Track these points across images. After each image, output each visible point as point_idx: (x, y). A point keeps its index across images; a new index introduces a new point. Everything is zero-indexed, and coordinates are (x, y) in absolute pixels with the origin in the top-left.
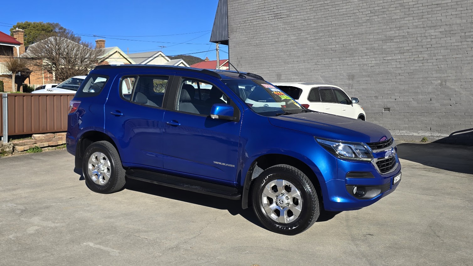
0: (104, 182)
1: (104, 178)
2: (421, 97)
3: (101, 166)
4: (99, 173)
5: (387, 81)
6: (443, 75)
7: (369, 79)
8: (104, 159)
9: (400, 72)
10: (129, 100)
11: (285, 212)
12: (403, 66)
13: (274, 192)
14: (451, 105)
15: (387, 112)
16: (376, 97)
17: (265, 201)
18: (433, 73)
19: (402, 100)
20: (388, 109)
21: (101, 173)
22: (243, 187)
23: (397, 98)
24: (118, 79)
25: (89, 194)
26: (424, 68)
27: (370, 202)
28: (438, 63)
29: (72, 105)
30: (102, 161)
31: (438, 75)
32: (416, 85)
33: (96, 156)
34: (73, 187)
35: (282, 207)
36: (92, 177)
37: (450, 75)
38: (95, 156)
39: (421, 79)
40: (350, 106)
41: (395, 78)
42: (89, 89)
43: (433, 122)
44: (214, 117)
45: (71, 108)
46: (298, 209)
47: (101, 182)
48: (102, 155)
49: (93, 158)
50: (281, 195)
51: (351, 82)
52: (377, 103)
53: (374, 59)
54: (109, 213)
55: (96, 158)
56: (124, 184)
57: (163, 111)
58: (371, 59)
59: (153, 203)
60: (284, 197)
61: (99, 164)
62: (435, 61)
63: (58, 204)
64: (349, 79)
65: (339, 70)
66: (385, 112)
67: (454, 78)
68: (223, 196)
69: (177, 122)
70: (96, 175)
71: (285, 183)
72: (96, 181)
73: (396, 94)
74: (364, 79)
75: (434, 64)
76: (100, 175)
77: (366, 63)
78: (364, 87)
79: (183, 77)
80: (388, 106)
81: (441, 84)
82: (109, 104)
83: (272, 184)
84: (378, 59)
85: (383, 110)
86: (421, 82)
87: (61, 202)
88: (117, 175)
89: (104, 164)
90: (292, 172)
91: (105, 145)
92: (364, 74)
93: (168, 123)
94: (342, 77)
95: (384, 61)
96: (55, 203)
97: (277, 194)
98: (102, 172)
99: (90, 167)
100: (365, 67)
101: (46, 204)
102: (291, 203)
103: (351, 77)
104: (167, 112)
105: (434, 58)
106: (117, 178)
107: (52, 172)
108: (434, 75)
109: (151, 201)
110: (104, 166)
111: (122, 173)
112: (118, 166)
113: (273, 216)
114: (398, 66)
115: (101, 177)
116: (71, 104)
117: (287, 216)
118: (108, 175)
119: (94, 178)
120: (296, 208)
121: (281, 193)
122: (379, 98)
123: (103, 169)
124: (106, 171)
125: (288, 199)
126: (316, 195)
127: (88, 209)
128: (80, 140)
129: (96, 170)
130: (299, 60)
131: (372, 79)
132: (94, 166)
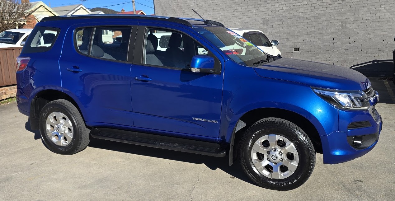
0: (66, 143)
1: (65, 139)
2: (325, 37)
3: (61, 126)
4: (60, 134)
5: (296, 24)
6: (343, 18)
7: (281, 23)
8: (64, 118)
9: (307, 16)
10: (86, 53)
11: (279, 168)
12: (310, 10)
13: (265, 148)
14: (350, 43)
15: (297, 51)
16: (287, 39)
17: (254, 157)
18: (335, 16)
19: (309, 40)
20: (298, 49)
21: (62, 134)
22: (229, 144)
23: (304, 39)
24: (71, 31)
25: (51, 156)
26: (328, 11)
28: (340, 8)
29: (20, 62)
30: (62, 121)
31: (340, 18)
32: (321, 27)
33: (54, 115)
34: (30, 148)
35: (274, 163)
36: (52, 138)
37: (349, 17)
38: (52, 116)
39: (325, 22)
40: (271, 48)
41: (303, 21)
42: (37, 44)
43: (336, 59)
44: (194, 70)
45: (19, 65)
46: (295, 164)
47: (63, 143)
48: (62, 115)
49: (51, 118)
50: (273, 151)
51: (265, 26)
52: (288, 44)
53: (285, 6)
54: (81, 181)
55: (55, 117)
56: (89, 143)
57: (129, 65)
58: (283, 6)
59: (124, 162)
60: (277, 153)
61: (59, 124)
62: (337, 5)
63: (19, 173)
64: (264, 24)
65: (254, 16)
66: (295, 51)
67: (353, 19)
68: (206, 154)
69: (148, 78)
70: (57, 135)
71: (278, 137)
72: (56, 142)
73: (305, 36)
74: (277, 23)
75: (336, 8)
76: (61, 136)
77: (278, 9)
78: (277, 30)
79: (148, 27)
80: (298, 46)
81: (342, 26)
82: (63, 59)
83: (262, 139)
84: (288, 5)
85: (294, 50)
86: (325, 24)
87: (22, 171)
88: (81, 136)
89: (65, 124)
91: (64, 104)
92: (276, 18)
93: (137, 78)
94: (257, 23)
95: (294, 7)
96: (15, 172)
97: (268, 149)
98: (63, 132)
99: (48, 128)
100: (277, 13)
101: (5, 175)
102: (286, 158)
103: (266, 22)
104: (133, 66)
105: (336, 3)
106: (81, 138)
107: (3, 131)
108: (336, 18)
109: (121, 160)
110: (65, 126)
111: (86, 132)
112: (81, 126)
113: (266, 173)
114: (306, 11)
115: (62, 138)
116: (19, 60)
117: (280, 172)
118: (70, 136)
119: (54, 139)
120: (292, 163)
121: (274, 148)
122: (290, 39)
123: (63, 129)
124: (67, 131)
125: (282, 154)
127: (55, 177)
128: (33, 100)
129: (56, 131)
130: (218, 8)
131: (284, 23)
132: (53, 127)
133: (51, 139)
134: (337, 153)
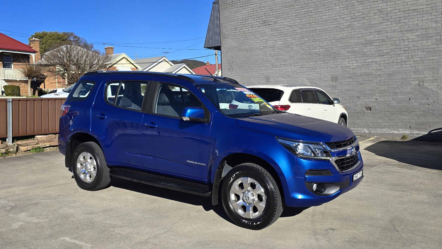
0: (90, 180)
1: (90, 177)
2: (400, 97)
3: (88, 165)
4: (87, 172)
5: (368, 82)
6: (421, 76)
7: (351, 80)
8: (91, 158)
9: (380, 73)
10: (113, 104)
11: (251, 209)
12: (382, 68)
13: (241, 189)
14: (429, 105)
15: (369, 111)
16: (358, 97)
17: (233, 197)
18: (411, 74)
19: (383, 100)
20: (370, 109)
21: (88, 171)
22: (213, 184)
23: (377, 98)
24: (103, 85)
25: (78, 191)
26: (403, 69)
27: (330, 198)
28: (416, 65)
29: (63, 109)
30: (89, 160)
31: (416, 76)
32: (396, 86)
33: (84, 155)
34: (64, 184)
35: (248, 203)
37: (427, 76)
38: (83, 156)
39: (400, 80)
40: (332, 106)
41: (375, 79)
42: (79, 94)
43: (412, 121)
44: (185, 119)
45: (62, 111)
46: (262, 205)
47: (88, 180)
48: (89, 155)
49: (81, 158)
50: (247, 192)
51: (334, 83)
52: (359, 103)
53: (355, 62)
54: (91, 210)
55: (84, 157)
56: (110, 181)
57: (142, 114)
58: (353, 62)
59: (134, 199)
60: (250, 194)
61: (87, 163)
62: (413, 62)
63: (46, 200)
64: (332, 81)
65: (323, 72)
66: (367, 111)
67: (431, 78)
68: (195, 193)
69: (154, 124)
70: (84, 173)
71: (250, 180)
72: (83, 179)
73: (377, 95)
74: (347, 80)
75: (412, 65)
76: (87, 173)
77: (348, 65)
78: (347, 88)
80: (370, 106)
81: (419, 85)
82: (95, 108)
83: (239, 181)
84: (359, 61)
85: (365, 110)
86: (400, 83)
87: (49, 199)
88: (102, 174)
89: (91, 163)
90: (257, 170)
91: (92, 145)
92: (346, 75)
93: (146, 124)
94: (326, 79)
95: (365, 64)
96: (44, 200)
97: (243, 191)
98: (89, 170)
99: (79, 166)
100: (347, 69)
101: (35, 201)
102: (257, 199)
103: (335, 79)
104: (146, 115)
105: (412, 60)
106: (102, 176)
107: (48, 170)
108: (413, 76)
109: (133, 198)
110: (91, 165)
111: (107, 171)
112: (103, 165)
113: (240, 212)
114: (378, 68)
115: (88, 175)
117: (252, 212)
118: (94, 173)
119: (82, 176)
120: (260, 204)
121: (248, 190)
122: (361, 98)
123: (89, 168)
124: (92, 169)
125: (253, 196)
126: (278, 192)
127: (73, 205)
128: (69, 141)
129: (84, 169)
130: (286, 63)
131: (354, 80)
132: (82, 165)
133: (79, 176)
134: (300, 197)
